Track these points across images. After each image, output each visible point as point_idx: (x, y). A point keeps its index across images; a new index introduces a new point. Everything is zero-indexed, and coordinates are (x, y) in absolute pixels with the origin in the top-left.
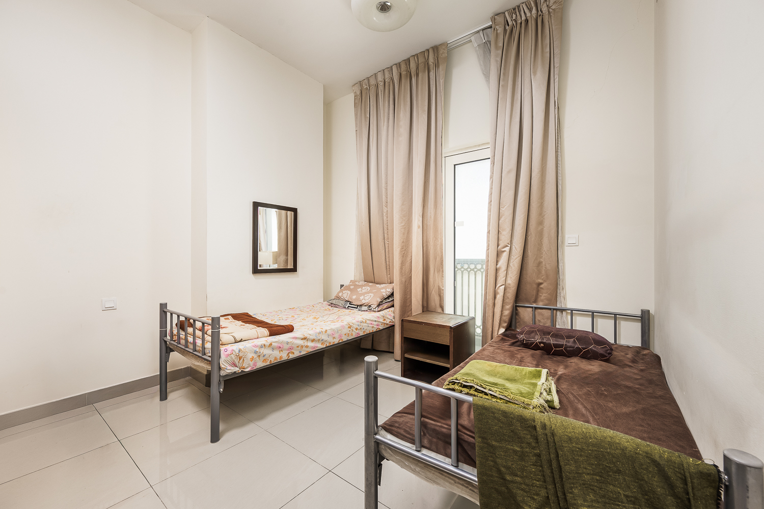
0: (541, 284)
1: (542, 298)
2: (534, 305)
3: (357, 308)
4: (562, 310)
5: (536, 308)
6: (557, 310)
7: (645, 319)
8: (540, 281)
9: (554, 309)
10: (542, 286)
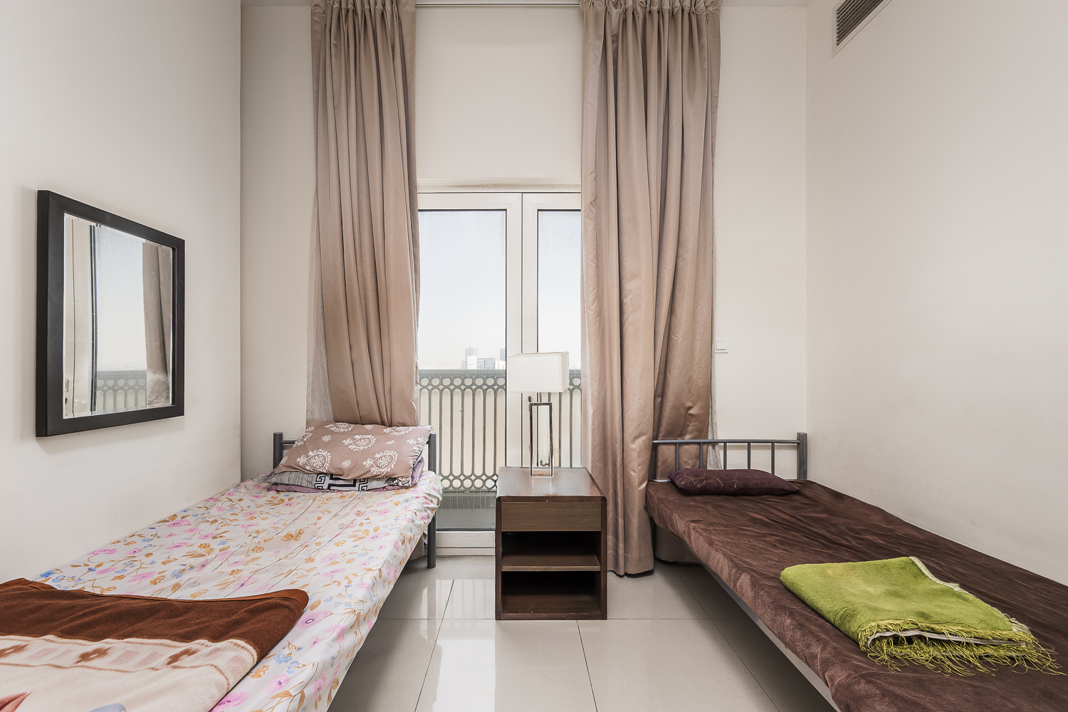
0: (690, 408)
1: (690, 428)
2: (679, 440)
3: (354, 485)
4: (714, 444)
5: (681, 444)
6: (708, 443)
7: (801, 444)
8: (689, 404)
9: (704, 443)
10: (691, 412)
